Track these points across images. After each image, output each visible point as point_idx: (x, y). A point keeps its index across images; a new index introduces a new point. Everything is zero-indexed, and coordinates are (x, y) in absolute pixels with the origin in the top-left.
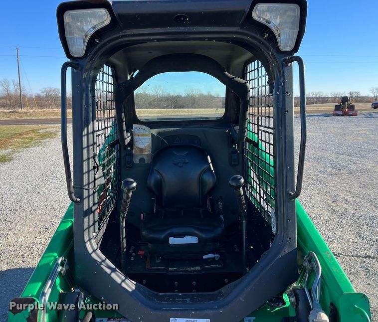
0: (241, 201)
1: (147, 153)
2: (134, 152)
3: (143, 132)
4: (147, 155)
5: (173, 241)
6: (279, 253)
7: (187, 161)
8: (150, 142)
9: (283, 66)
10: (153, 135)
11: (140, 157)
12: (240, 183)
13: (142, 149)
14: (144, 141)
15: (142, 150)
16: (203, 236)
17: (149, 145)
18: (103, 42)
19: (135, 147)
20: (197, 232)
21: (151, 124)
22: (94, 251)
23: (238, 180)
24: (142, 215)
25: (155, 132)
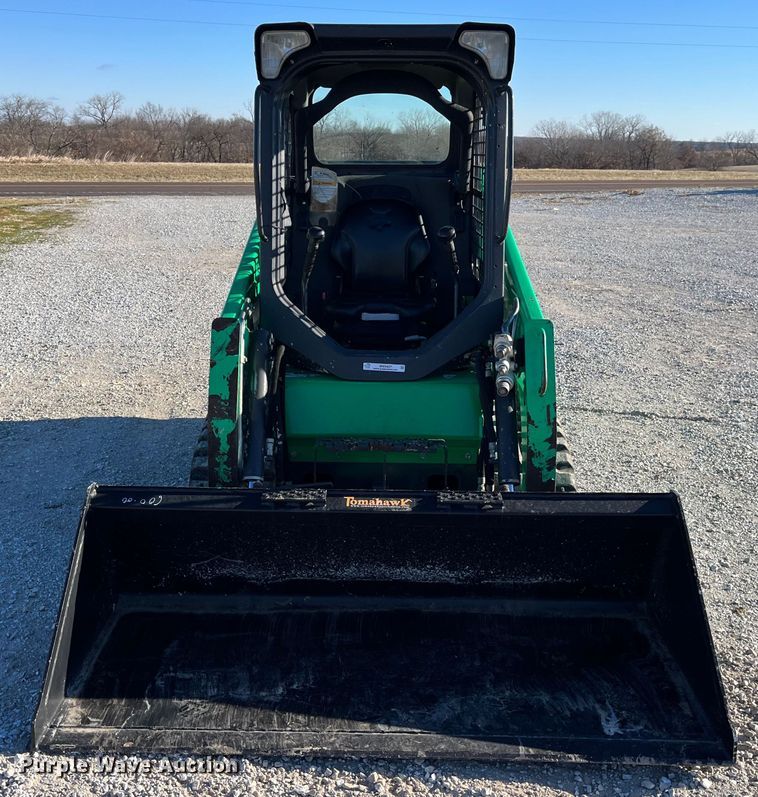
0: (452, 259)
1: (329, 211)
2: (311, 209)
3: (325, 179)
4: (330, 214)
5: (366, 316)
6: (483, 301)
7: (389, 222)
8: (336, 193)
9: (496, 96)
10: (340, 185)
11: (319, 217)
12: (450, 233)
13: (324, 204)
14: (326, 191)
15: (324, 206)
16: (407, 313)
17: (334, 199)
18: (300, 62)
19: (313, 202)
20: (398, 308)
21: (339, 169)
22: (282, 295)
23: (448, 231)
24: (324, 294)
25: (342, 180)
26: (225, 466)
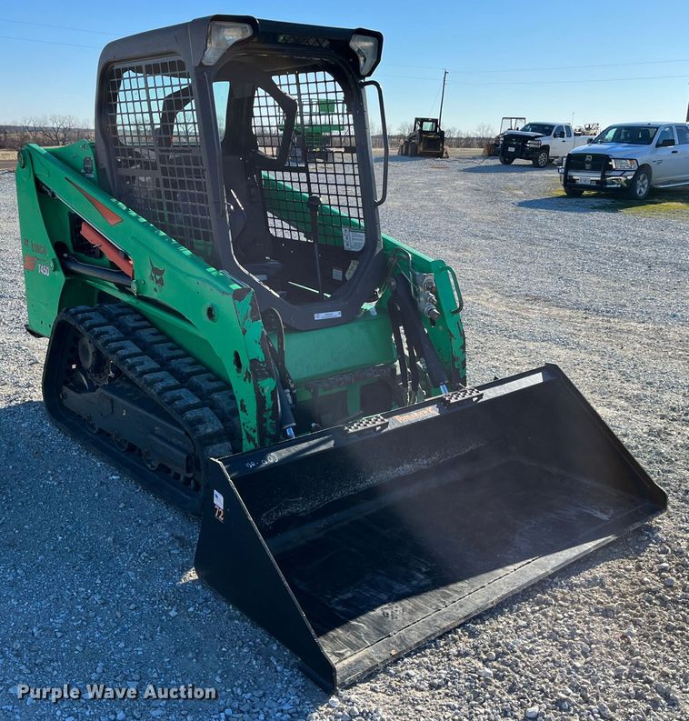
26: (271, 421)
